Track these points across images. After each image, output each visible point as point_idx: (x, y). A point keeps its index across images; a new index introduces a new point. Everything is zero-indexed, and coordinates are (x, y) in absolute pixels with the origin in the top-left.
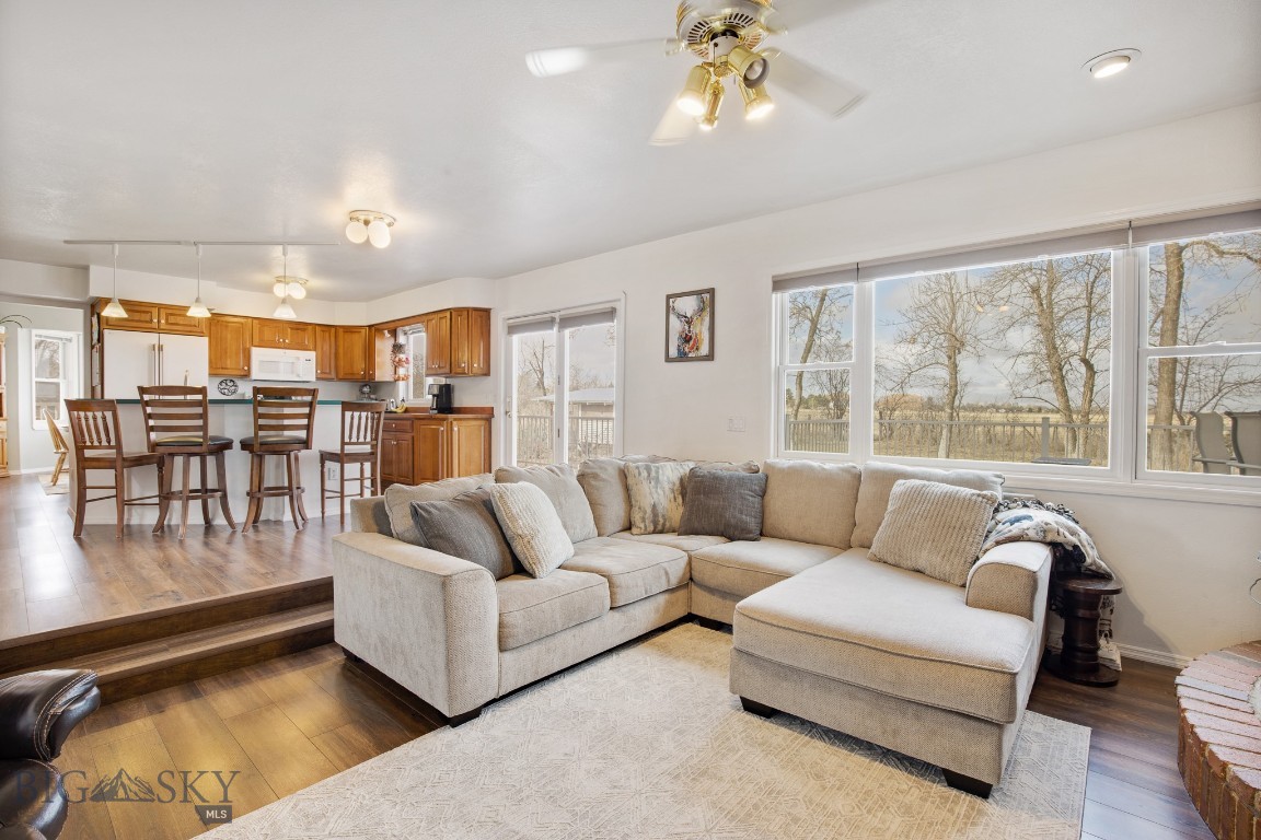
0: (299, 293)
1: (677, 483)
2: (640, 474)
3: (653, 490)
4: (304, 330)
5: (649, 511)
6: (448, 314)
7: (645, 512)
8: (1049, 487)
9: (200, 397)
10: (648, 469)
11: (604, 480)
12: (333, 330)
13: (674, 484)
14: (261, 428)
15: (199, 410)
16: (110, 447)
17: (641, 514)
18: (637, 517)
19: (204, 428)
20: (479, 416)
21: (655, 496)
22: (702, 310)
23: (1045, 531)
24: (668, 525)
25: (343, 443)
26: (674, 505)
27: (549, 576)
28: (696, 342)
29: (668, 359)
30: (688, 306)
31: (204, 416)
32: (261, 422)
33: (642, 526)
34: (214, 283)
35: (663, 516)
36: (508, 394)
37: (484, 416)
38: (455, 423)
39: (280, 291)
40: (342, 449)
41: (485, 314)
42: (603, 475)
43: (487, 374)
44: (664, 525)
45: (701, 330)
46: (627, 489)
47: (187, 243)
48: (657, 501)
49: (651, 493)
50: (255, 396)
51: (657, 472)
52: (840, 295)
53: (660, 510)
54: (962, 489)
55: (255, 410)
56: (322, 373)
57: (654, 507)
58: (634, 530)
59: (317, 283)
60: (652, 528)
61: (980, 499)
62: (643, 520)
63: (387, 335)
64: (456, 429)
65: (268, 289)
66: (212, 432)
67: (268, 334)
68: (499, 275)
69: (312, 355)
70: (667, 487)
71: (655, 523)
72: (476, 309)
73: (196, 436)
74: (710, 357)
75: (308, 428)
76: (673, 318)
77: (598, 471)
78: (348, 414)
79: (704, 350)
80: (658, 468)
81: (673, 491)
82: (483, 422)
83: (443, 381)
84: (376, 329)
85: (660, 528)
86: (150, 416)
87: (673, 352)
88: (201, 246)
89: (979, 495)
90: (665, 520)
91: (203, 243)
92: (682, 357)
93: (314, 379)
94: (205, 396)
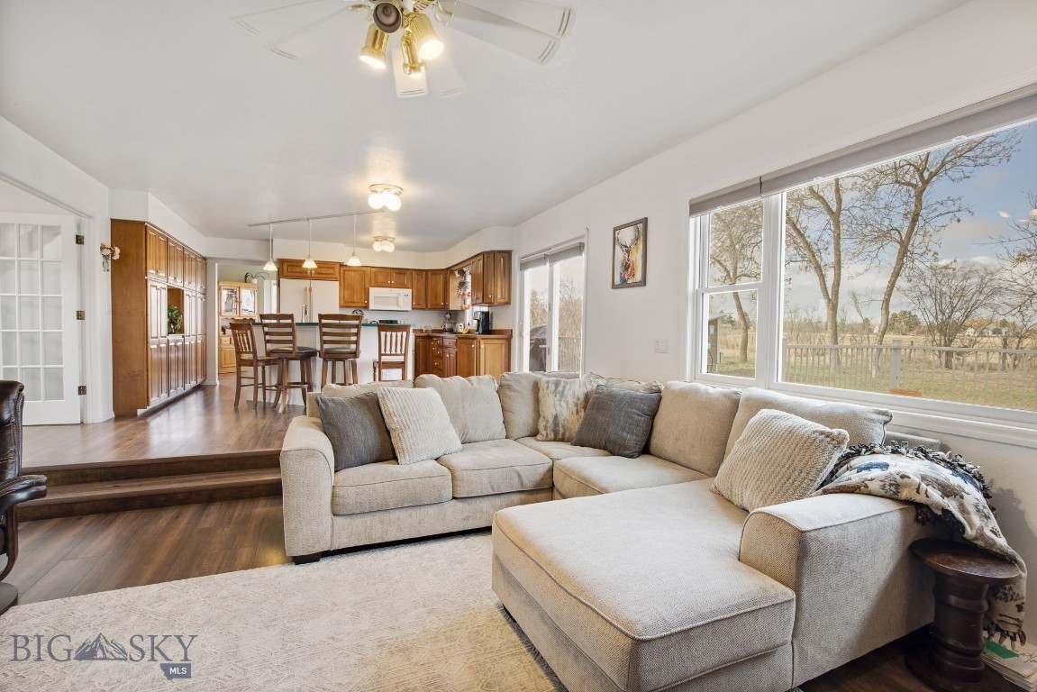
0: (390, 248)
1: (582, 397)
2: (548, 387)
3: (557, 403)
4: (404, 274)
5: (551, 420)
6: (481, 257)
7: (548, 421)
8: (965, 432)
9: (289, 321)
10: (557, 384)
11: (515, 391)
12: (424, 273)
13: (578, 399)
14: (325, 342)
15: (290, 330)
16: (250, 353)
17: (544, 423)
18: (541, 427)
19: (292, 342)
20: (500, 336)
21: (558, 408)
22: (637, 239)
23: (897, 486)
24: (567, 434)
25: (380, 355)
26: (575, 417)
27: (414, 465)
28: (633, 269)
29: (614, 287)
30: (627, 236)
31: (292, 334)
32: (325, 338)
33: (544, 433)
34: (343, 245)
35: (563, 426)
36: (522, 320)
37: (504, 336)
38: (482, 342)
39: (377, 247)
40: (380, 358)
41: (507, 255)
42: (516, 387)
43: (508, 303)
44: (564, 434)
45: (636, 257)
46: (537, 401)
47: (303, 219)
48: (558, 412)
49: (554, 406)
50: (320, 320)
51: (564, 387)
52: (936, 213)
53: (561, 421)
54: (810, 423)
55: (321, 329)
56: (416, 304)
57: (556, 417)
58: (539, 437)
59: (401, 240)
60: (552, 436)
61: (823, 436)
62: (546, 428)
63: (457, 275)
64: (482, 346)
65: (370, 246)
66: (299, 344)
67: (381, 278)
68: (517, 222)
69: (409, 291)
70: (571, 400)
71: (556, 432)
72: (500, 252)
73: (287, 347)
74: (643, 283)
75: (357, 342)
76: (617, 247)
77: (512, 383)
78: (383, 333)
79: (638, 277)
80: (567, 382)
81: (576, 405)
82: (504, 342)
83: (485, 309)
84: (449, 271)
85: (560, 436)
86: (266, 333)
87: (617, 281)
88: (311, 221)
89: (822, 433)
90: (565, 430)
91: (313, 218)
92: (624, 284)
93: (409, 308)
94: (293, 320)
